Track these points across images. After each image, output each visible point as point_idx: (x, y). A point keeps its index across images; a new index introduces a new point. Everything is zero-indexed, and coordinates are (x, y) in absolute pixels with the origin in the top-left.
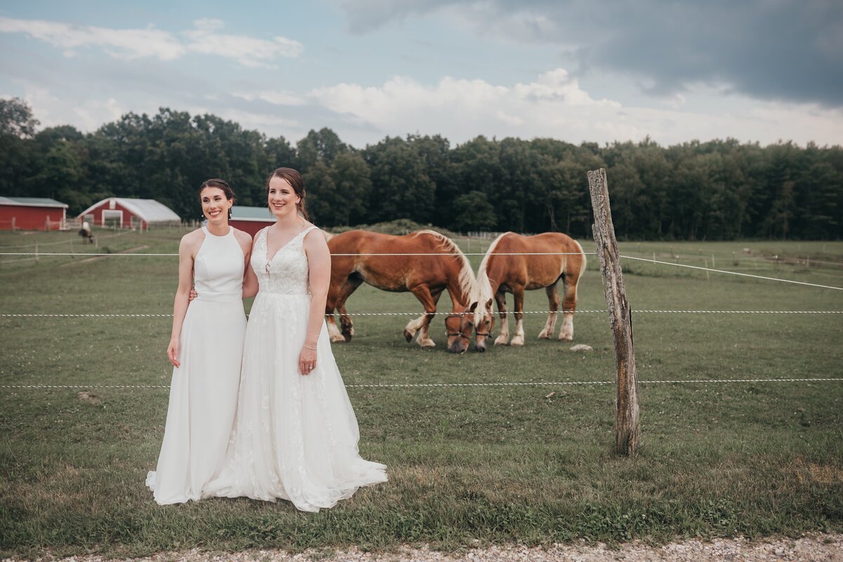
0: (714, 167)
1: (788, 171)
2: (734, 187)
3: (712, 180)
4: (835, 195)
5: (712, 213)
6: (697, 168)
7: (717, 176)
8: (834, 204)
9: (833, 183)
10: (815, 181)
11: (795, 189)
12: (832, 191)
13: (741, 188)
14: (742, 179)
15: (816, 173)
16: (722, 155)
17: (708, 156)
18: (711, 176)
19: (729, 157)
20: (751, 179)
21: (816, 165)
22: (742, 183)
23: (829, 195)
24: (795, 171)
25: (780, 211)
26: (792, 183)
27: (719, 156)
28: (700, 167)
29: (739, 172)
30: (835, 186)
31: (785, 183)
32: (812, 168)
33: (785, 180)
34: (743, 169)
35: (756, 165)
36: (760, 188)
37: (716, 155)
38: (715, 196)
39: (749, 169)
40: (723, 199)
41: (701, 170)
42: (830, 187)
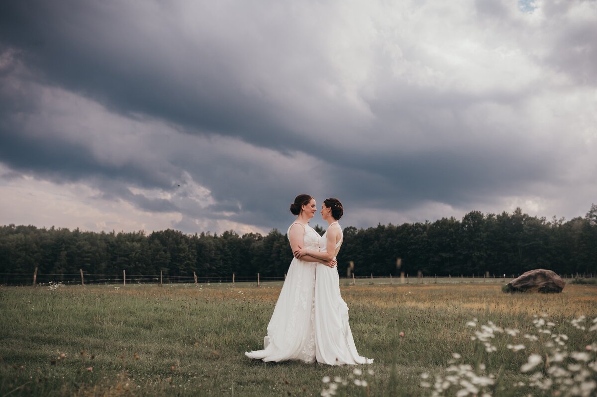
0: (19, 242)
1: (64, 245)
2: (31, 254)
3: (17, 250)
4: (89, 259)
5: (17, 269)
6: (8, 243)
7: (21, 247)
8: (89, 264)
9: (89, 252)
10: (78, 251)
11: (67, 255)
12: (88, 257)
13: (35, 255)
14: (36, 249)
15: (79, 247)
16: (25, 236)
17: (16, 236)
18: (17, 247)
19: (29, 237)
20: (42, 250)
21: (79, 242)
22: (36, 252)
23: (85, 259)
24: (68, 245)
25: (59, 268)
26: (66, 252)
27: (23, 236)
28: (10, 242)
29: (34, 245)
30: (90, 254)
31: (62, 252)
32: (77, 244)
33: (61, 251)
34: (37, 244)
35: (45, 241)
36: (47, 255)
37: (21, 235)
38: (19, 259)
39: (41, 244)
40: (23, 261)
41: (10, 244)
42: (87, 255)
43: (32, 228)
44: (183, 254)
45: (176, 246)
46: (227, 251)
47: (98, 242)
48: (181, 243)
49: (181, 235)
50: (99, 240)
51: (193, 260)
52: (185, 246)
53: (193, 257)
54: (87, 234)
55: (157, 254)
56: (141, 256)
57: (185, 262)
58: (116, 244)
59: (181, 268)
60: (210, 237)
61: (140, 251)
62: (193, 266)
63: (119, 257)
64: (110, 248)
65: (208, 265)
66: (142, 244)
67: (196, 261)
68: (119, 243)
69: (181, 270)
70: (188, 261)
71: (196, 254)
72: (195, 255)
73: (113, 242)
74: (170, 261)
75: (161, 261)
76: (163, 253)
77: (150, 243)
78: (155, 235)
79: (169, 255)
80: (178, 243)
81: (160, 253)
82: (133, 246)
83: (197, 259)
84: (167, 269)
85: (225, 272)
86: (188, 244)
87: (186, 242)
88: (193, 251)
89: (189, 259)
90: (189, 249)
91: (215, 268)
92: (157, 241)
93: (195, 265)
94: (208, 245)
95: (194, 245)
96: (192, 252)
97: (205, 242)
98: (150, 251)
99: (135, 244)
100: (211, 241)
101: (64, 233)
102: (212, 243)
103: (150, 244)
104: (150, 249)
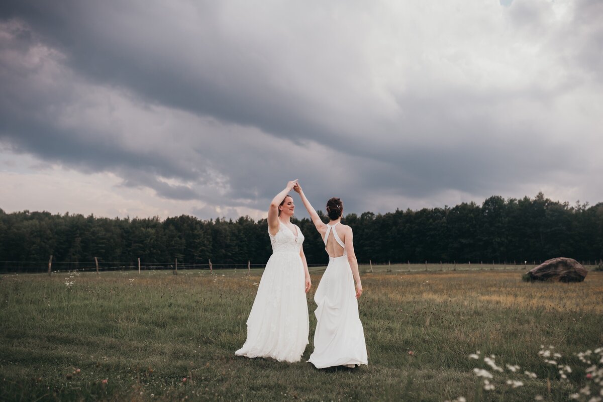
43: (47, 214)
44: (199, 240)
45: (191, 232)
46: (242, 237)
47: (113, 228)
48: (196, 229)
49: (196, 220)
50: (114, 226)
51: (209, 247)
52: (200, 232)
53: (208, 243)
54: (101, 220)
55: (172, 241)
56: (156, 242)
57: (201, 248)
58: (131, 231)
59: (196, 255)
60: (225, 223)
61: (154, 237)
62: (209, 252)
63: (134, 243)
64: (124, 235)
65: (224, 251)
66: (156, 230)
67: (211, 247)
68: (134, 229)
69: (196, 256)
70: (203, 248)
71: (211, 240)
72: (210, 242)
73: (127, 228)
74: (185, 247)
75: (175, 247)
76: (178, 239)
77: (164, 229)
78: (169, 221)
79: (184, 241)
80: (193, 229)
81: (175, 239)
82: (148, 232)
83: (213, 246)
84: (182, 255)
85: (240, 258)
86: (203, 230)
87: (201, 228)
88: (209, 237)
89: (204, 245)
90: (204, 235)
91: (230, 254)
92: (172, 227)
93: (210, 251)
94: (224, 232)
95: (210, 231)
96: (207, 238)
97: (220, 228)
98: (165, 237)
99: (150, 230)
100: (226, 227)
101: (79, 219)
102: (228, 229)
103: (164, 231)
104: (165, 235)
